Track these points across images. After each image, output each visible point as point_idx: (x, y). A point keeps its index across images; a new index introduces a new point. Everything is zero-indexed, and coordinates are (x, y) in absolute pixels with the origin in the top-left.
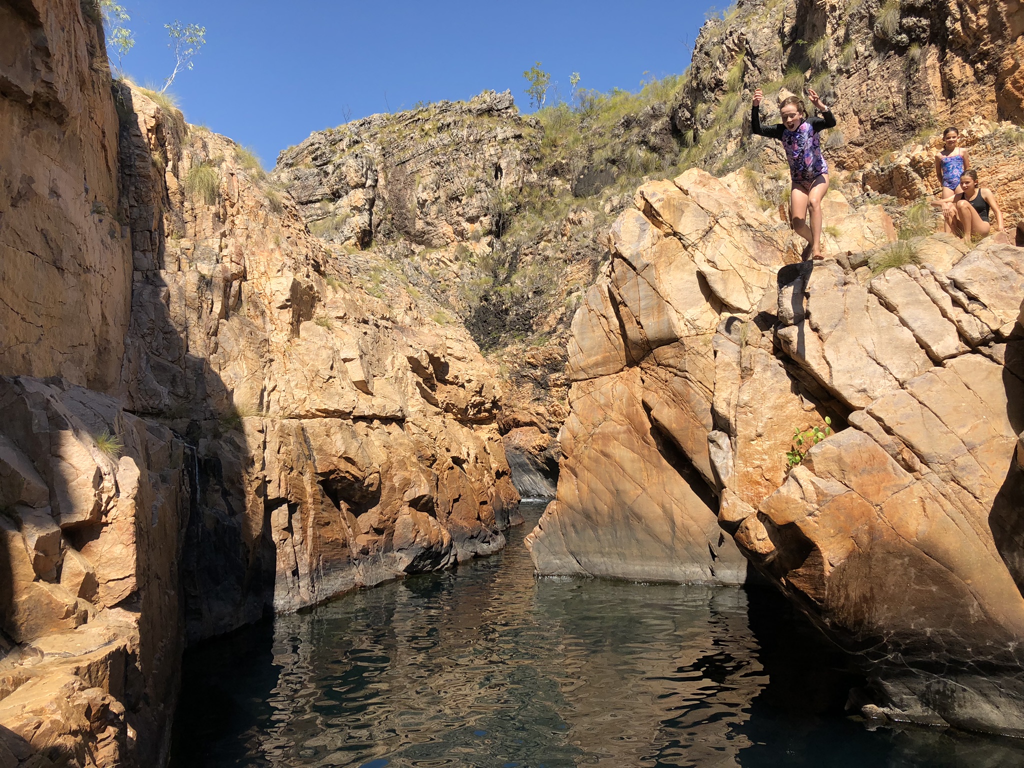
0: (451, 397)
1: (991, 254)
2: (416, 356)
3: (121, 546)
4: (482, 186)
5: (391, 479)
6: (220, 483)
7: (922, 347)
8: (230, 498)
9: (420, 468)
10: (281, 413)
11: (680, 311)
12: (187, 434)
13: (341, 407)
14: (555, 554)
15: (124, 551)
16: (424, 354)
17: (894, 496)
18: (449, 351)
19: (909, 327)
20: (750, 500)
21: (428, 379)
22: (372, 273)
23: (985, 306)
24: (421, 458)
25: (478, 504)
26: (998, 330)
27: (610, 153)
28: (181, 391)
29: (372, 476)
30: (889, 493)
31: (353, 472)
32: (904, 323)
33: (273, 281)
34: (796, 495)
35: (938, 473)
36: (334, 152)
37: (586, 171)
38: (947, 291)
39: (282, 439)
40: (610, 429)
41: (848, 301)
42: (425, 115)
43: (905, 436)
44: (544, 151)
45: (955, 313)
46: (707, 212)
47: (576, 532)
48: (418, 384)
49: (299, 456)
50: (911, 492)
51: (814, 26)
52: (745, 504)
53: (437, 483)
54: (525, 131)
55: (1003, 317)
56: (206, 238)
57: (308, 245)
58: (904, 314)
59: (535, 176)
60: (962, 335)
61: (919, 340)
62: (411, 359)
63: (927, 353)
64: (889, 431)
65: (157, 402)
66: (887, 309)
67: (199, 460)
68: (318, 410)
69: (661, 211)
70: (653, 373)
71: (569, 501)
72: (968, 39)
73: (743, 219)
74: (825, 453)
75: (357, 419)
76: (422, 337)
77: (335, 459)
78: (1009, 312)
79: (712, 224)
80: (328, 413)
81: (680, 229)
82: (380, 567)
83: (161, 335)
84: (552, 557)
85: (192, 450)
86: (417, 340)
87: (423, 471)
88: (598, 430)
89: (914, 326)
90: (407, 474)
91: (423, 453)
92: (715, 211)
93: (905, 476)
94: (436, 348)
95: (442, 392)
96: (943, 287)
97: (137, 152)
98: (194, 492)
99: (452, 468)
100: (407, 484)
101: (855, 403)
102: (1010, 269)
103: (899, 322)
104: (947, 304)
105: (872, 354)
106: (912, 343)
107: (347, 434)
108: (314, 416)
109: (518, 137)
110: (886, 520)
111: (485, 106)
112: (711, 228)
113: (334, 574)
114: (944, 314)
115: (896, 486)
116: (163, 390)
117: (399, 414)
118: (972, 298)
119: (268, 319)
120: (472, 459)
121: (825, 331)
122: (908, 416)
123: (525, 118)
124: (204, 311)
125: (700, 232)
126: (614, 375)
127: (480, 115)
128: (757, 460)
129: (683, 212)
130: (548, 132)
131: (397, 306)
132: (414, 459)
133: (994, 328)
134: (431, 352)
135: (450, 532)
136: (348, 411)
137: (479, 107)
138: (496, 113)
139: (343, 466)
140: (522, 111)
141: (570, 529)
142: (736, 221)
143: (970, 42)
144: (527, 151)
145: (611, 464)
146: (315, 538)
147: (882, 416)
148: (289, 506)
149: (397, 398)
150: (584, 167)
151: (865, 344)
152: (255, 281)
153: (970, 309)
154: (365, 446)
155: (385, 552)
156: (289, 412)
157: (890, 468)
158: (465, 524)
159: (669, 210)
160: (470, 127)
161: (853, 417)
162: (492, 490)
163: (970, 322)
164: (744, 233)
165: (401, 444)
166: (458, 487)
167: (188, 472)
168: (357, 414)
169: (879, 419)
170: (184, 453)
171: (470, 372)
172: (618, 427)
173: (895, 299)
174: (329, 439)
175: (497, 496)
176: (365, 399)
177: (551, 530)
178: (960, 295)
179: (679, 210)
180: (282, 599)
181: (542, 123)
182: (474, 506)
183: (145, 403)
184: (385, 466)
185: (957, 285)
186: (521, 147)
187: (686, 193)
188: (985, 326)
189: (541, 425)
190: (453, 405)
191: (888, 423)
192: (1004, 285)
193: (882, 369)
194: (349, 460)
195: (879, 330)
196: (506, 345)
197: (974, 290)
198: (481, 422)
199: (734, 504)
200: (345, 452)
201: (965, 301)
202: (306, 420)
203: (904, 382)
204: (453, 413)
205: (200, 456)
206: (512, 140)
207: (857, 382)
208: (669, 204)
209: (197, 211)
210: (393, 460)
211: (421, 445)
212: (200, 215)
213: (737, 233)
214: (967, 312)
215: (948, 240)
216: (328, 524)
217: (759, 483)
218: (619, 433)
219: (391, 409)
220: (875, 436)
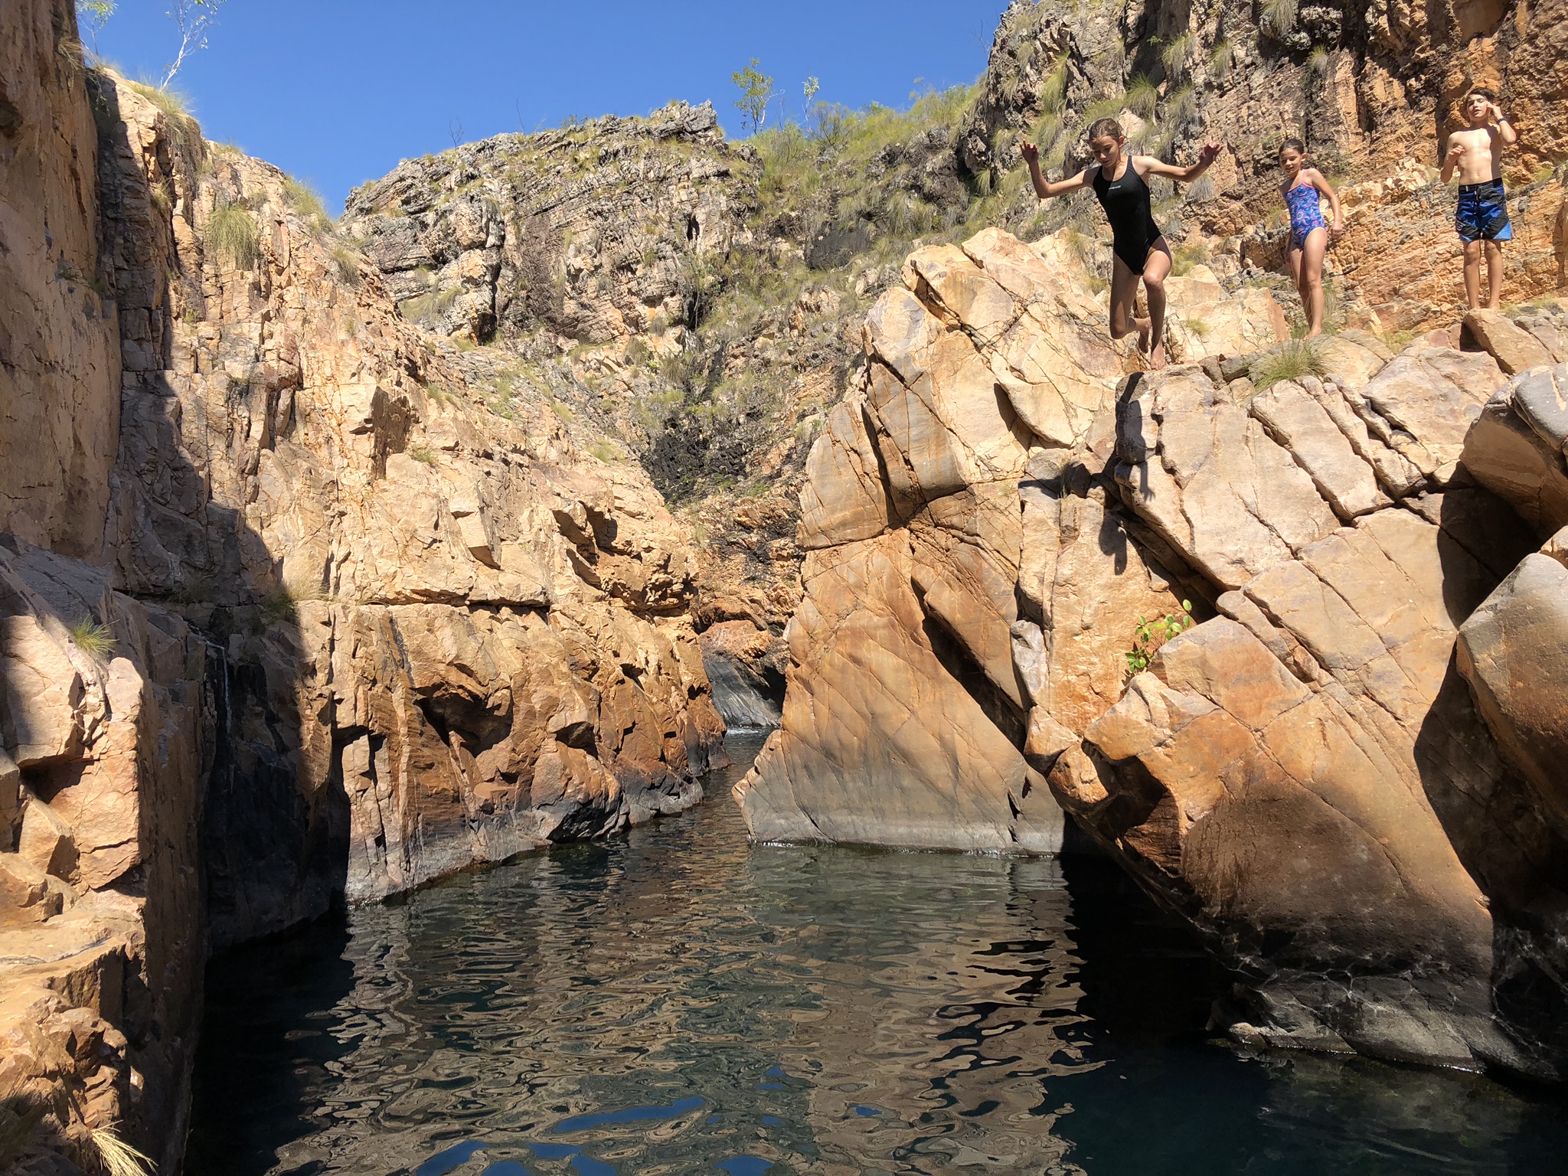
0: (620, 573)
1: (1424, 363)
2: (566, 510)
3: (115, 795)
4: (668, 249)
5: (528, 698)
6: (263, 703)
7: (1324, 498)
8: (278, 726)
9: (574, 682)
10: (358, 595)
11: (969, 444)
12: (212, 626)
13: (451, 588)
14: (778, 810)
15: (120, 803)
16: (579, 506)
17: (1282, 717)
18: (618, 503)
19: (1306, 468)
20: (1071, 723)
21: (584, 546)
22: (498, 380)
23: (1414, 439)
24: (575, 666)
25: (662, 737)
26: (1432, 474)
27: (863, 203)
28: (200, 560)
29: (499, 694)
30: (1275, 712)
31: (469, 688)
32: (1299, 461)
33: (344, 390)
34: (1139, 715)
35: (1344, 683)
36: (436, 192)
37: (827, 230)
38: (1361, 416)
39: (359, 636)
40: (864, 622)
41: (1220, 428)
42: (579, 137)
43: (1298, 628)
44: (763, 198)
45: (1372, 448)
46: (1011, 294)
47: (811, 776)
48: (569, 553)
49: (385, 662)
50: (1306, 711)
51: (1172, 16)
52: (1065, 730)
53: (599, 706)
54: (734, 166)
55: (1439, 455)
56: (239, 322)
57: (400, 335)
58: (1300, 449)
59: (749, 235)
60: (1381, 480)
61: (1320, 488)
62: (558, 515)
63: (1332, 506)
64: (1275, 621)
65: (162, 577)
66: (1276, 441)
67: (230, 667)
68: (414, 591)
69: (942, 293)
70: (927, 538)
71: (801, 730)
72: (1397, 42)
73: (1064, 306)
74: (1182, 653)
75: (475, 606)
76: (576, 481)
77: (442, 667)
78: (1449, 447)
79: (1019, 312)
80: (430, 597)
81: (970, 320)
82: (510, 832)
83: (169, 473)
84: (774, 815)
85: (218, 651)
86: (568, 485)
87: (578, 686)
88: (844, 624)
89: (1313, 466)
90: (552, 691)
91: (577, 658)
92: (1023, 294)
93: (1298, 687)
94: (597, 498)
95: (607, 566)
96: (1356, 410)
97: (127, 182)
98: (222, 716)
99: (622, 682)
100: (552, 706)
101: (1227, 579)
102: (1451, 385)
103: (1291, 461)
104: (1361, 434)
105: (1253, 507)
106: (1310, 492)
107: (461, 629)
108: (409, 601)
109: (723, 175)
110: (1270, 752)
111: (671, 126)
112: (1016, 319)
113: (441, 843)
114: (1357, 450)
115: (1283, 701)
116: (173, 558)
117: (541, 599)
118: (1397, 427)
119: (336, 449)
120: (652, 669)
121: (1184, 473)
122: (1303, 600)
123: (734, 145)
124: (237, 436)
125: (1000, 325)
126: (870, 541)
127: (665, 139)
128: (1082, 663)
129: (975, 294)
130: (769, 168)
131: (537, 432)
132: (564, 668)
133: (1427, 470)
134: (590, 504)
135: (619, 778)
136: (461, 593)
137: (663, 127)
138: (689, 137)
139: (455, 677)
140: (730, 135)
141: (802, 773)
142: (1054, 308)
143: (1400, 47)
144: (738, 196)
145: (864, 675)
146: (411, 788)
147: (1265, 599)
148: (370, 739)
149: (538, 573)
150: (824, 224)
151: (1243, 493)
152: (316, 390)
153: (1392, 442)
154: (488, 647)
155: (518, 810)
156: (369, 595)
157: (1277, 676)
158: (641, 766)
159: (954, 290)
160: (649, 157)
161: (1224, 601)
162: (683, 715)
163: (1393, 462)
164: (1066, 328)
165: (544, 645)
166: (632, 711)
167: (213, 684)
168: (475, 598)
169: (1261, 604)
170: (207, 656)
171: (649, 535)
172: (876, 619)
173: (1287, 426)
174: (432, 637)
175: (691, 724)
176: (487, 575)
177: (773, 774)
178: (1380, 422)
179: (970, 291)
180: (360, 881)
181: (760, 154)
182: (656, 739)
183: (144, 579)
184: (519, 680)
185: (1375, 408)
186: (728, 190)
187: (980, 264)
188: (1414, 468)
189: (757, 619)
190: (623, 586)
191: (1275, 610)
192: (1442, 408)
193: (1266, 529)
194: (463, 668)
195: (1264, 471)
196: (704, 495)
197: (1399, 414)
198: (666, 612)
199: (1049, 732)
200: (457, 657)
201: (1386, 430)
202: (397, 607)
203: (1299, 549)
204: (623, 598)
205: (231, 661)
206: (713, 179)
207: (1230, 549)
208: (955, 282)
209: (223, 280)
210: (531, 669)
211: (575, 646)
212: (229, 285)
213: (1054, 327)
214: (1388, 446)
215: (1363, 340)
216: (431, 766)
217: (1085, 699)
218: (877, 628)
219: (529, 591)
220: (1256, 629)
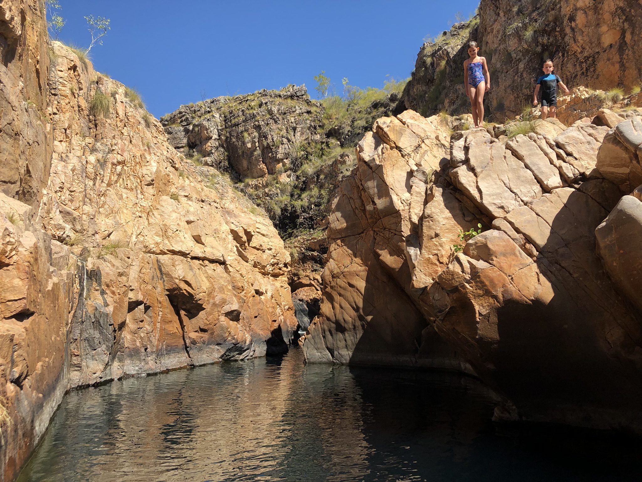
0: (257, 258)
1: (580, 129)
2: (236, 229)
4: (285, 140)
5: (214, 298)
6: (100, 285)
7: (538, 182)
8: (105, 296)
9: (234, 294)
10: (144, 249)
11: (399, 194)
12: (81, 255)
13: (184, 250)
14: (317, 349)
16: (241, 228)
17: (520, 271)
18: (258, 230)
19: (531, 170)
20: (430, 275)
21: (242, 244)
22: (211, 177)
23: (576, 159)
24: (235, 288)
25: (270, 321)
26: (584, 173)
27: (364, 123)
28: (78, 227)
29: (201, 294)
30: (517, 269)
31: (189, 290)
32: (527, 167)
33: (144, 168)
34: (458, 269)
35: (547, 258)
36: (193, 118)
37: (350, 134)
38: (553, 150)
39: (143, 265)
40: (355, 269)
41: (494, 152)
42: (252, 97)
43: (527, 233)
44: (324, 122)
45: (558, 163)
46: (417, 135)
47: (332, 335)
48: (236, 247)
49: (153, 277)
50: (531, 269)
52: (427, 278)
53: (243, 302)
54: (313, 109)
55: (587, 165)
56: (102, 138)
57: (169, 150)
58: (528, 161)
59: (319, 136)
60: (562, 175)
61: (536, 178)
62: (232, 231)
63: (541, 186)
64: (517, 231)
65: (62, 233)
66: (517, 158)
67: (87, 271)
68: (168, 250)
69: (388, 133)
70: (381, 234)
71: (328, 315)
73: (439, 141)
74: (476, 243)
75: (193, 258)
76: (240, 219)
77: (177, 281)
78: (591, 163)
79: (420, 142)
80: (173, 252)
81: (400, 145)
82: (203, 354)
83: (68, 192)
84: (316, 351)
85: (82, 263)
86: (237, 220)
87: (235, 296)
88: (346, 270)
89: (533, 168)
90: (224, 296)
91: (235, 284)
92: (423, 135)
93: (527, 258)
94: (249, 225)
95: (252, 254)
96: (551, 146)
97: (61, 80)
98: (82, 290)
99: (254, 296)
100: (224, 302)
101: (496, 214)
102: (592, 138)
103: (524, 166)
104: (554, 156)
105: (508, 185)
106: (532, 179)
107: (187, 266)
108: (165, 254)
109: (309, 112)
110: (515, 286)
111: (289, 93)
112: (419, 145)
113: (173, 355)
114: (552, 162)
115: (521, 264)
116: (68, 227)
117: (222, 259)
118: (569, 154)
119: (139, 191)
120: (269, 294)
121: (478, 170)
122: (529, 222)
123: (313, 101)
124: (98, 181)
125: (413, 147)
126: (358, 236)
127: (286, 98)
128: (434, 250)
129: (402, 134)
130: (327, 110)
131: (225, 198)
132: (230, 287)
133: (582, 171)
134: (245, 228)
135: (251, 336)
136: (187, 252)
137: (285, 94)
138: (296, 98)
139: (183, 286)
140: (312, 98)
141: (328, 333)
142: (435, 141)
144: (314, 121)
145: (354, 291)
146: (162, 330)
147: (513, 221)
148: (145, 306)
149: (221, 249)
150: (349, 131)
151: (503, 179)
152: (132, 167)
153: (567, 160)
154: (198, 276)
155: (207, 345)
156: (149, 250)
157: (518, 253)
158: (261, 332)
159: (393, 133)
160: (279, 105)
161: (496, 222)
162: (282, 317)
163: (567, 167)
164: (440, 149)
165: (222, 277)
166: (258, 309)
167: (79, 276)
168: (193, 255)
169: (511, 223)
170: (77, 265)
171: (270, 243)
172: (360, 268)
173: (522, 152)
174: (174, 268)
175: (285, 322)
176: (200, 247)
177: (316, 333)
178: (561, 151)
179: (400, 133)
180: (137, 366)
181: (324, 105)
182: (268, 322)
183: (54, 233)
184: (210, 290)
185: (559, 146)
186: (310, 119)
187: (404, 123)
188: (576, 170)
189: (317, 286)
190: (258, 263)
191: (517, 225)
192: (588, 147)
193: (514, 194)
194: (187, 283)
195: (513, 170)
196: (297, 236)
197: (569, 149)
198: (275, 276)
199: (421, 278)
200: (184, 277)
201: (564, 155)
202: (161, 256)
203: (527, 202)
204: (259, 268)
205: (88, 268)
206: (305, 114)
207: (498, 202)
208: (394, 129)
209: (97, 122)
210: (216, 286)
211: (235, 279)
212: (99, 124)
213: (435, 149)
214: (565, 161)
215: (555, 122)
216: (171, 321)
217: (436, 264)
218: (360, 271)
219: (218, 255)
220: (509, 233)
